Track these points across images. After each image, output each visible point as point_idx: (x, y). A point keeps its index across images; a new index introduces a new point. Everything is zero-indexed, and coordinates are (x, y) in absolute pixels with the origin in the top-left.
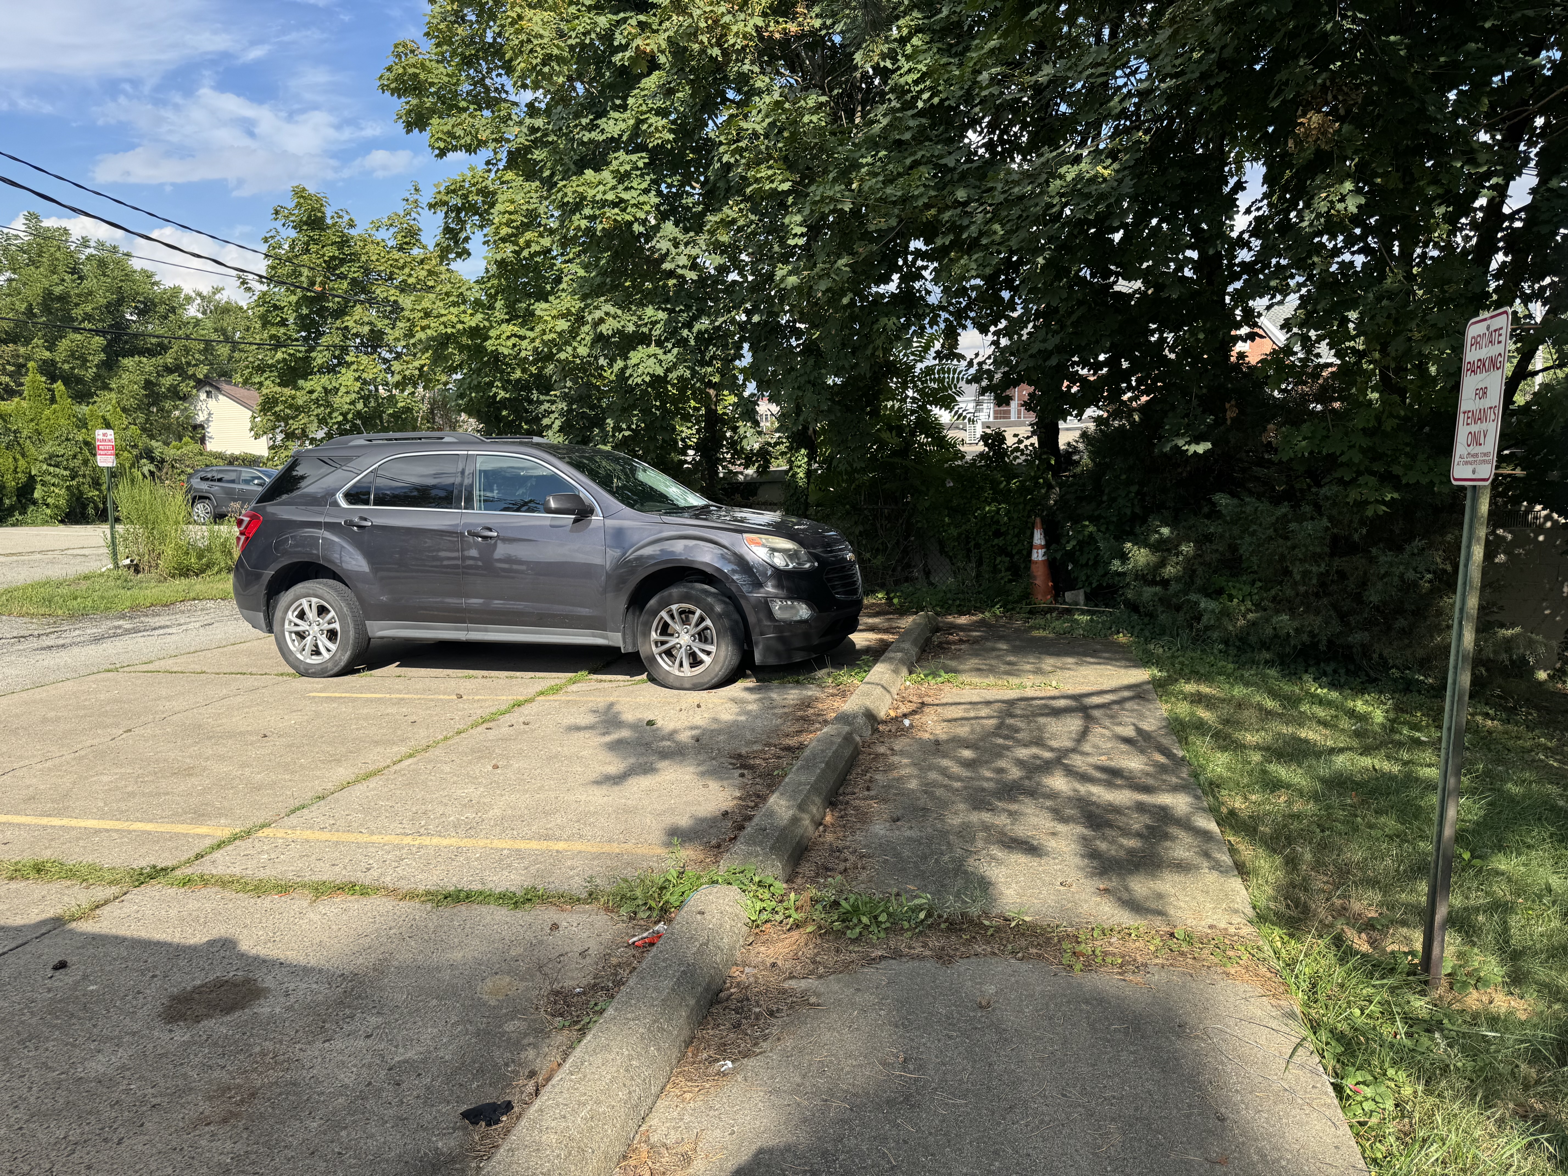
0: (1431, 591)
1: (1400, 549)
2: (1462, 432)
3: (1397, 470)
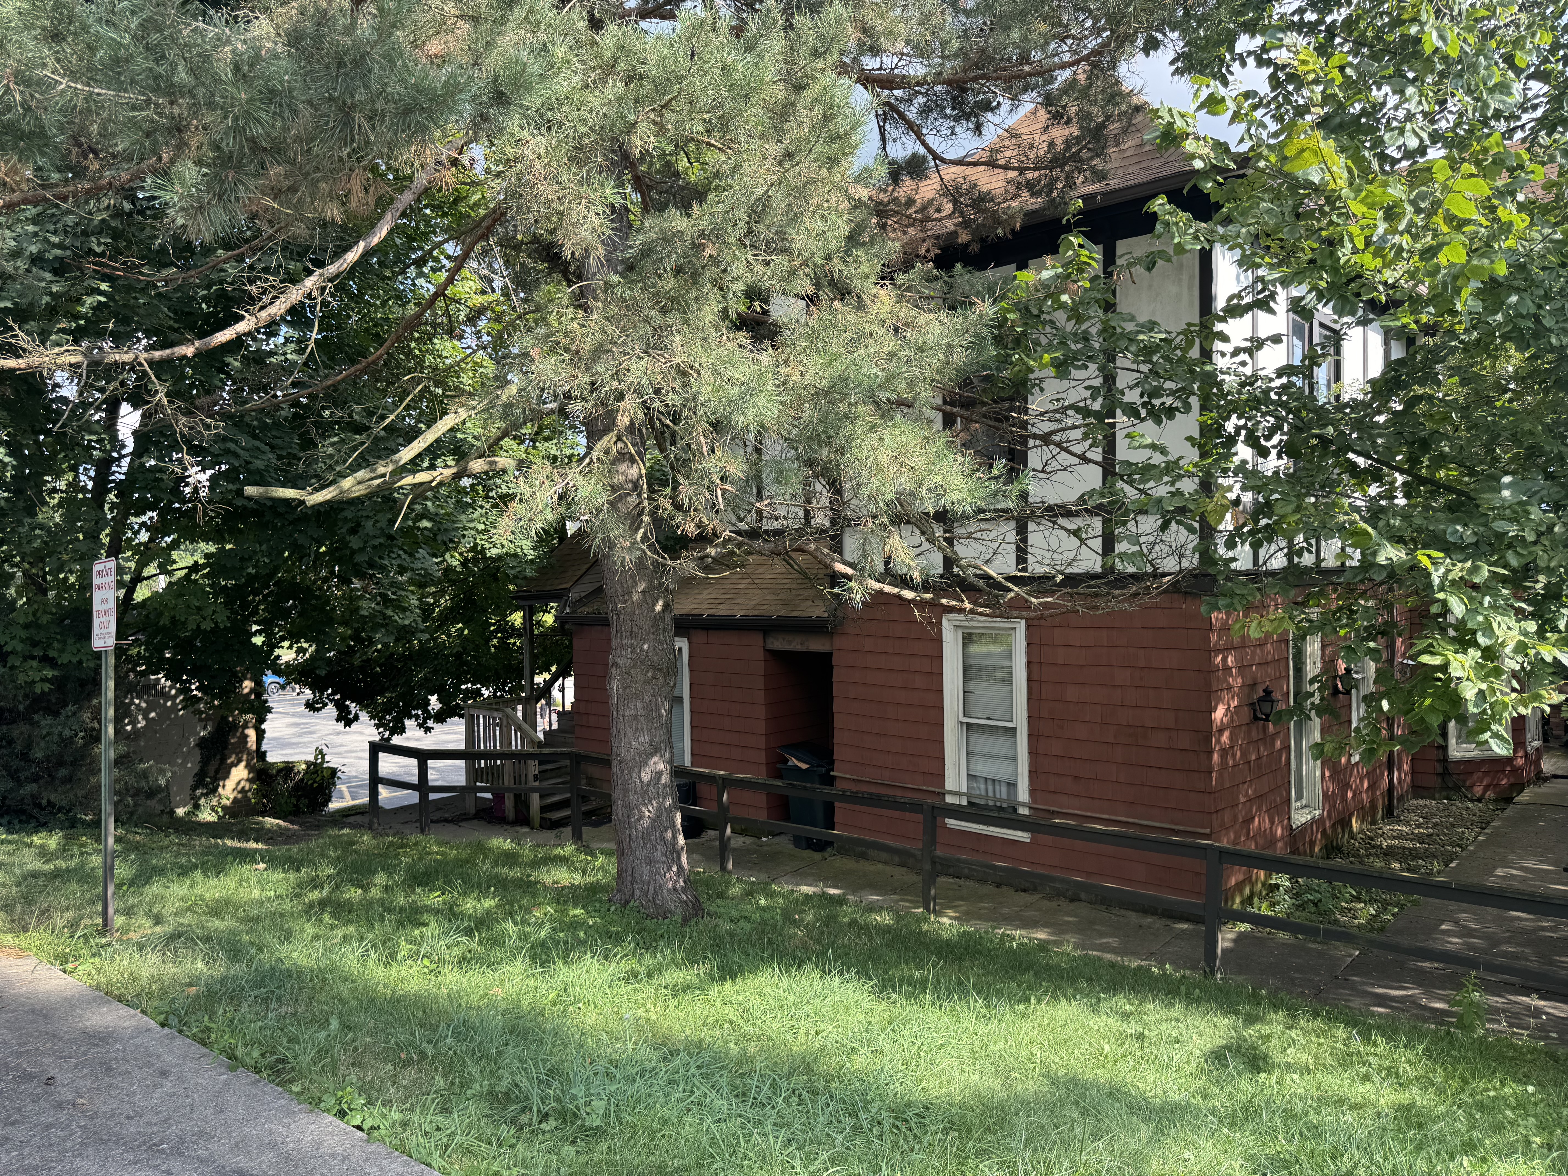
0: (85, 745)
1: (56, 714)
2: (96, 622)
3: (52, 654)
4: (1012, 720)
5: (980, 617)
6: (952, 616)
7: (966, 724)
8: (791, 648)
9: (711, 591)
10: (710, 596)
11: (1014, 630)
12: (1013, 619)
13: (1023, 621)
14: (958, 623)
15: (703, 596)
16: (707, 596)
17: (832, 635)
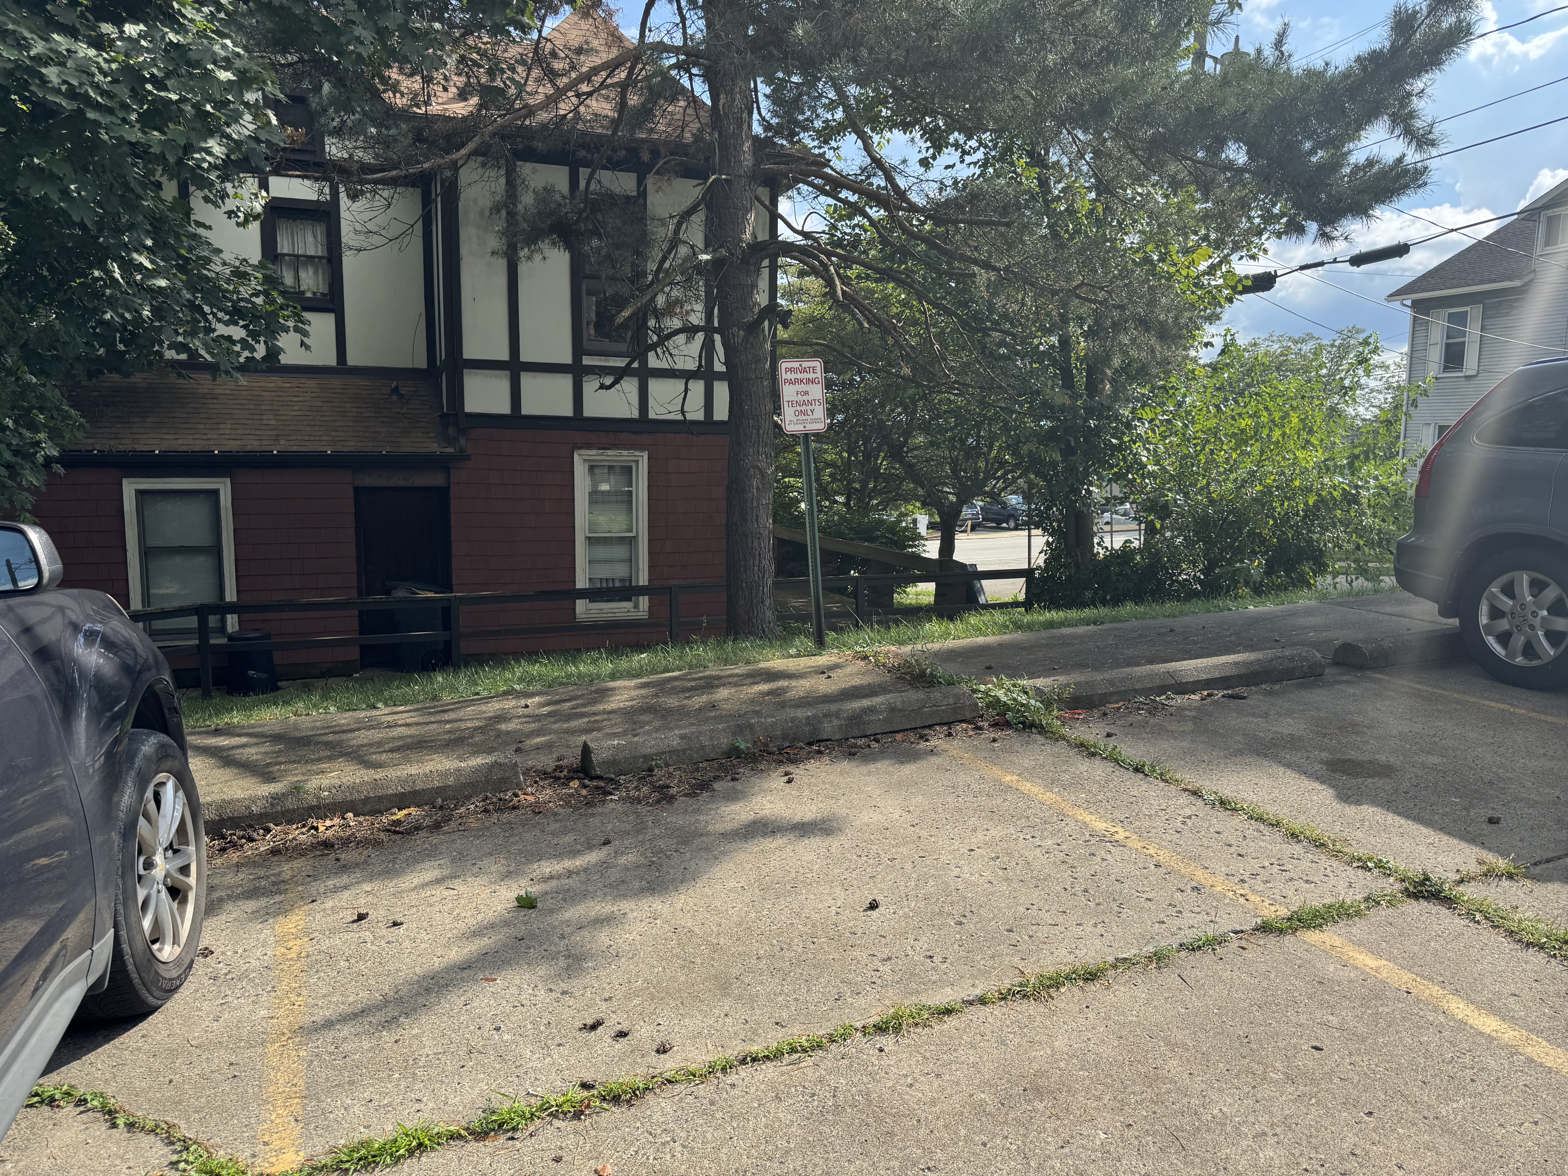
4: (631, 531)
5: (610, 452)
6: (583, 452)
7: (589, 538)
8: (391, 483)
9: (229, 426)
10: (239, 432)
11: (637, 462)
12: (637, 453)
13: (645, 455)
14: (587, 458)
15: (228, 431)
16: (233, 432)
17: (447, 470)
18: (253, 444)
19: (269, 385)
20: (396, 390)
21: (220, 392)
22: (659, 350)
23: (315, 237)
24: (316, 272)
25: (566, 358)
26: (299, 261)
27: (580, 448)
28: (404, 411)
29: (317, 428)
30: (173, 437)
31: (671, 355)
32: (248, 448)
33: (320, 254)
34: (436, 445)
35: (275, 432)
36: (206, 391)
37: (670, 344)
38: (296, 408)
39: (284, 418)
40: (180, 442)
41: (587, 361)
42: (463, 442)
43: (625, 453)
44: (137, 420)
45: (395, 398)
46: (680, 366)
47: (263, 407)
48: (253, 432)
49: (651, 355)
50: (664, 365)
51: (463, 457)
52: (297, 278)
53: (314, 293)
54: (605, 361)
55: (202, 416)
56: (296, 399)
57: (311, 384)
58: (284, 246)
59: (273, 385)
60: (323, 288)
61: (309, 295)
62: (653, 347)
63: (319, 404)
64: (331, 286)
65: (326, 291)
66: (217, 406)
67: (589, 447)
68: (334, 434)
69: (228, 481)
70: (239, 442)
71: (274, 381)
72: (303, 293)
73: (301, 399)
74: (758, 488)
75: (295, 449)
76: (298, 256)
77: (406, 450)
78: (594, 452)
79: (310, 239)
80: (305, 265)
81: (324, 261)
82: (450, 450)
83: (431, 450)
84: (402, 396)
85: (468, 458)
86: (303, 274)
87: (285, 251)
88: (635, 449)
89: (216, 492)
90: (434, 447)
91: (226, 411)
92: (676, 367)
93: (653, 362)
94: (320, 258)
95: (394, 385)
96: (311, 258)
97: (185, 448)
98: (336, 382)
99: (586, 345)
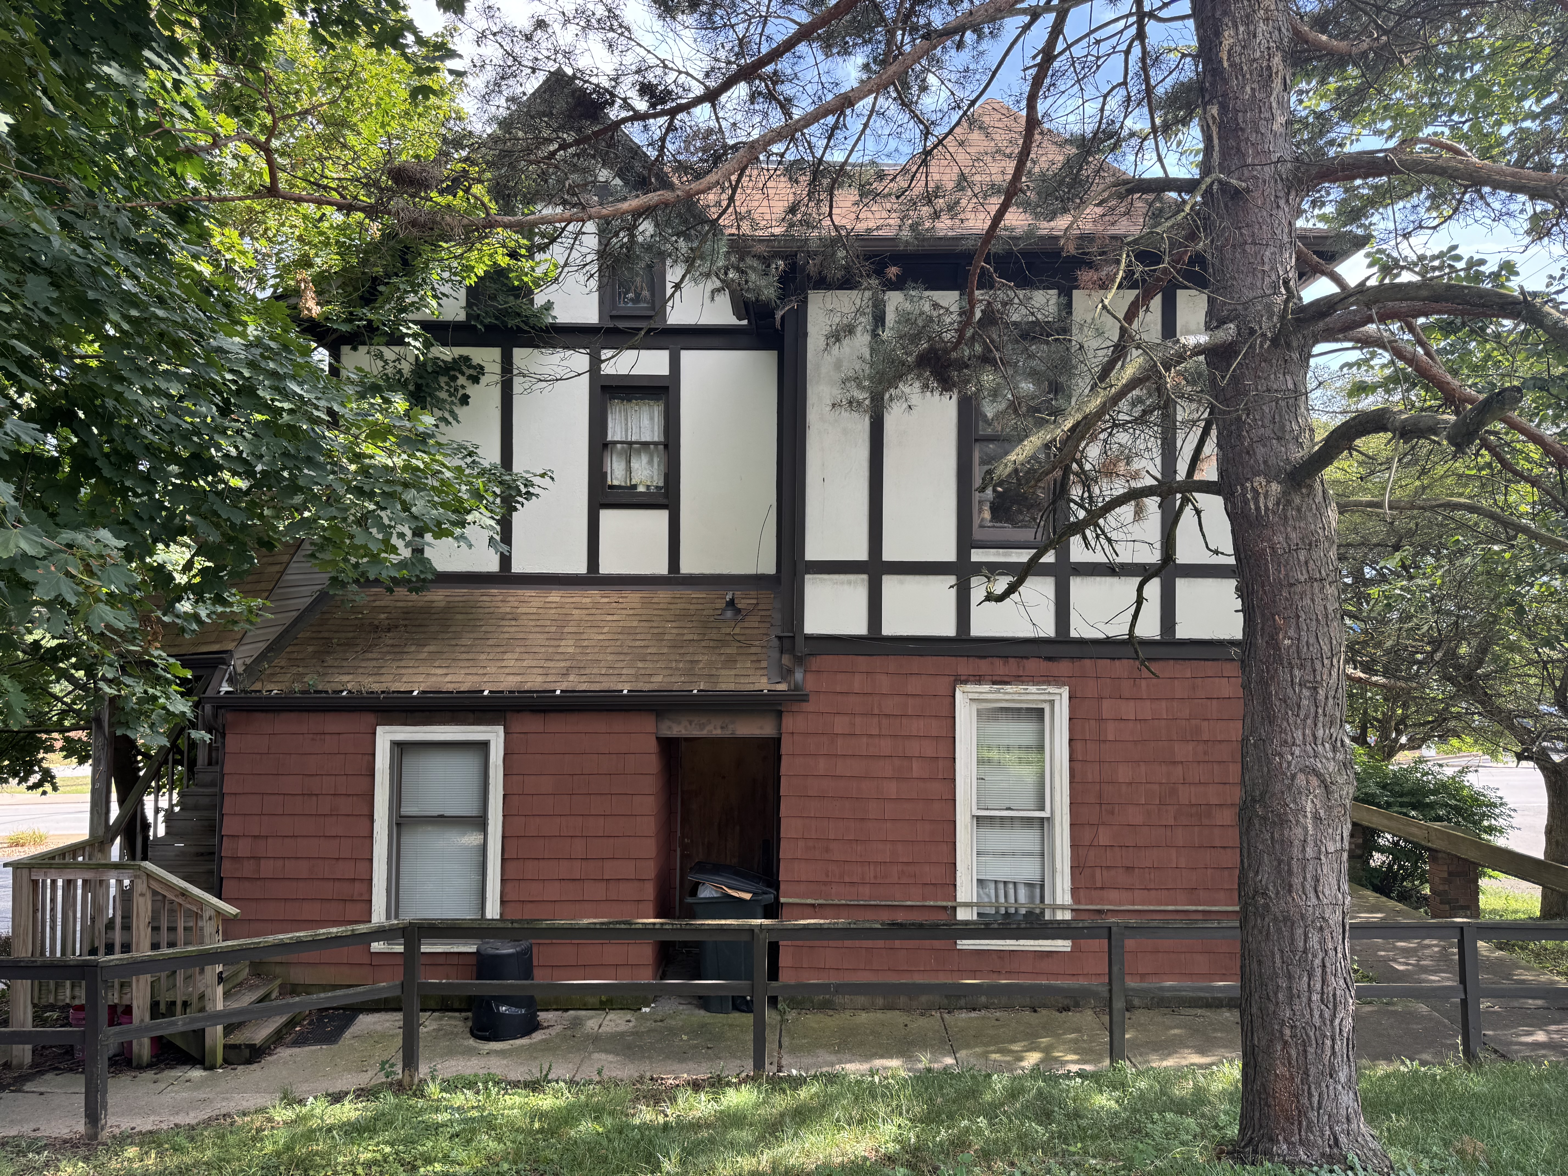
4: (1042, 809)
5: (1008, 688)
6: (969, 687)
7: (978, 818)
8: (704, 733)
9: (516, 656)
10: (525, 664)
11: (1052, 702)
12: (1052, 689)
13: (1065, 692)
14: (976, 696)
15: (512, 663)
16: (519, 664)
17: (779, 714)
18: (535, 682)
19: (584, 600)
20: (731, 603)
21: (524, 610)
22: (1088, 532)
23: (652, 419)
24: (650, 462)
25: (949, 554)
26: (632, 448)
27: (965, 682)
28: (737, 630)
29: (622, 657)
30: (444, 671)
31: (1109, 540)
32: (527, 687)
33: (656, 439)
34: (764, 680)
35: (568, 664)
36: (508, 610)
37: (1109, 522)
38: (605, 630)
39: (586, 643)
40: (448, 679)
41: (977, 556)
42: (799, 676)
43: (1033, 689)
44: (413, 648)
45: (729, 614)
46: (1125, 556)
47: (566, 630)
48: (542, 663)
49: (1076, 542)
50: (1098, 557)
51: (798, 696)
52: (629, 469)
53: (648, 487)
54: (1005, 555)
55: (490, 642)
56: (609, 618)
57: (633, 597)
58: (615, 431)
59: (588, 600)
60: (658, 480)
61: (641, 489)
62: (1079, 528)
63: (635, 624)
64: (667, 477)
65: (661, 484)
66: (513, 629)
67: (979, 680)
68: (640, 665)
69: (500, 729)
70: (519, 679)
71: (592, 596)
72: (635, 487)
73: (615, 618)
74: (1317, 818)
75: (583, 687)
76: (631, 443)
77: (724, 687)
78: (986, 688)
79: (646, 422)
80: (639, 452)
81: (661, 447)
82: (783, 687)
83: (757, 687)
84: (738, 611)
85: (804, 698)
86: (635, 464)
87: (617, 438)
88: (1049, 683)
89: (484, 746)
90: (763, 683)
91: (521, 636)
92: (1118, 560)
93: (1078, 552)
94: (656, 444)
95: (728, 597)
96: (646, 444)
97: (450, 687)
98: (663, 595)
99: (978, 534)
